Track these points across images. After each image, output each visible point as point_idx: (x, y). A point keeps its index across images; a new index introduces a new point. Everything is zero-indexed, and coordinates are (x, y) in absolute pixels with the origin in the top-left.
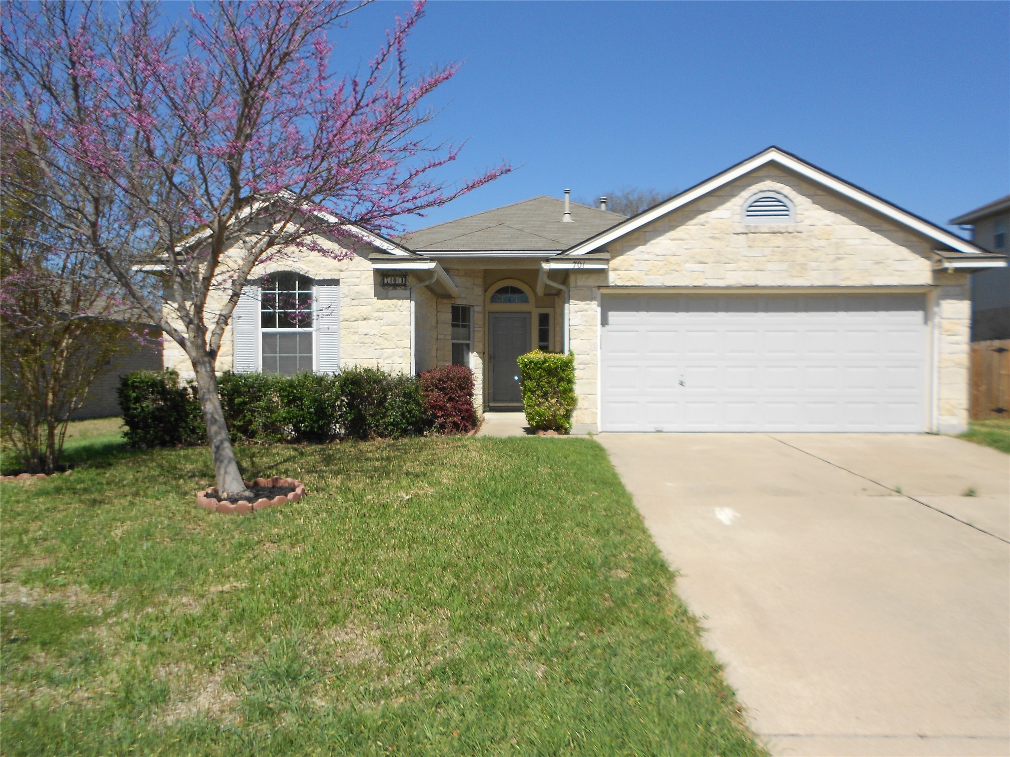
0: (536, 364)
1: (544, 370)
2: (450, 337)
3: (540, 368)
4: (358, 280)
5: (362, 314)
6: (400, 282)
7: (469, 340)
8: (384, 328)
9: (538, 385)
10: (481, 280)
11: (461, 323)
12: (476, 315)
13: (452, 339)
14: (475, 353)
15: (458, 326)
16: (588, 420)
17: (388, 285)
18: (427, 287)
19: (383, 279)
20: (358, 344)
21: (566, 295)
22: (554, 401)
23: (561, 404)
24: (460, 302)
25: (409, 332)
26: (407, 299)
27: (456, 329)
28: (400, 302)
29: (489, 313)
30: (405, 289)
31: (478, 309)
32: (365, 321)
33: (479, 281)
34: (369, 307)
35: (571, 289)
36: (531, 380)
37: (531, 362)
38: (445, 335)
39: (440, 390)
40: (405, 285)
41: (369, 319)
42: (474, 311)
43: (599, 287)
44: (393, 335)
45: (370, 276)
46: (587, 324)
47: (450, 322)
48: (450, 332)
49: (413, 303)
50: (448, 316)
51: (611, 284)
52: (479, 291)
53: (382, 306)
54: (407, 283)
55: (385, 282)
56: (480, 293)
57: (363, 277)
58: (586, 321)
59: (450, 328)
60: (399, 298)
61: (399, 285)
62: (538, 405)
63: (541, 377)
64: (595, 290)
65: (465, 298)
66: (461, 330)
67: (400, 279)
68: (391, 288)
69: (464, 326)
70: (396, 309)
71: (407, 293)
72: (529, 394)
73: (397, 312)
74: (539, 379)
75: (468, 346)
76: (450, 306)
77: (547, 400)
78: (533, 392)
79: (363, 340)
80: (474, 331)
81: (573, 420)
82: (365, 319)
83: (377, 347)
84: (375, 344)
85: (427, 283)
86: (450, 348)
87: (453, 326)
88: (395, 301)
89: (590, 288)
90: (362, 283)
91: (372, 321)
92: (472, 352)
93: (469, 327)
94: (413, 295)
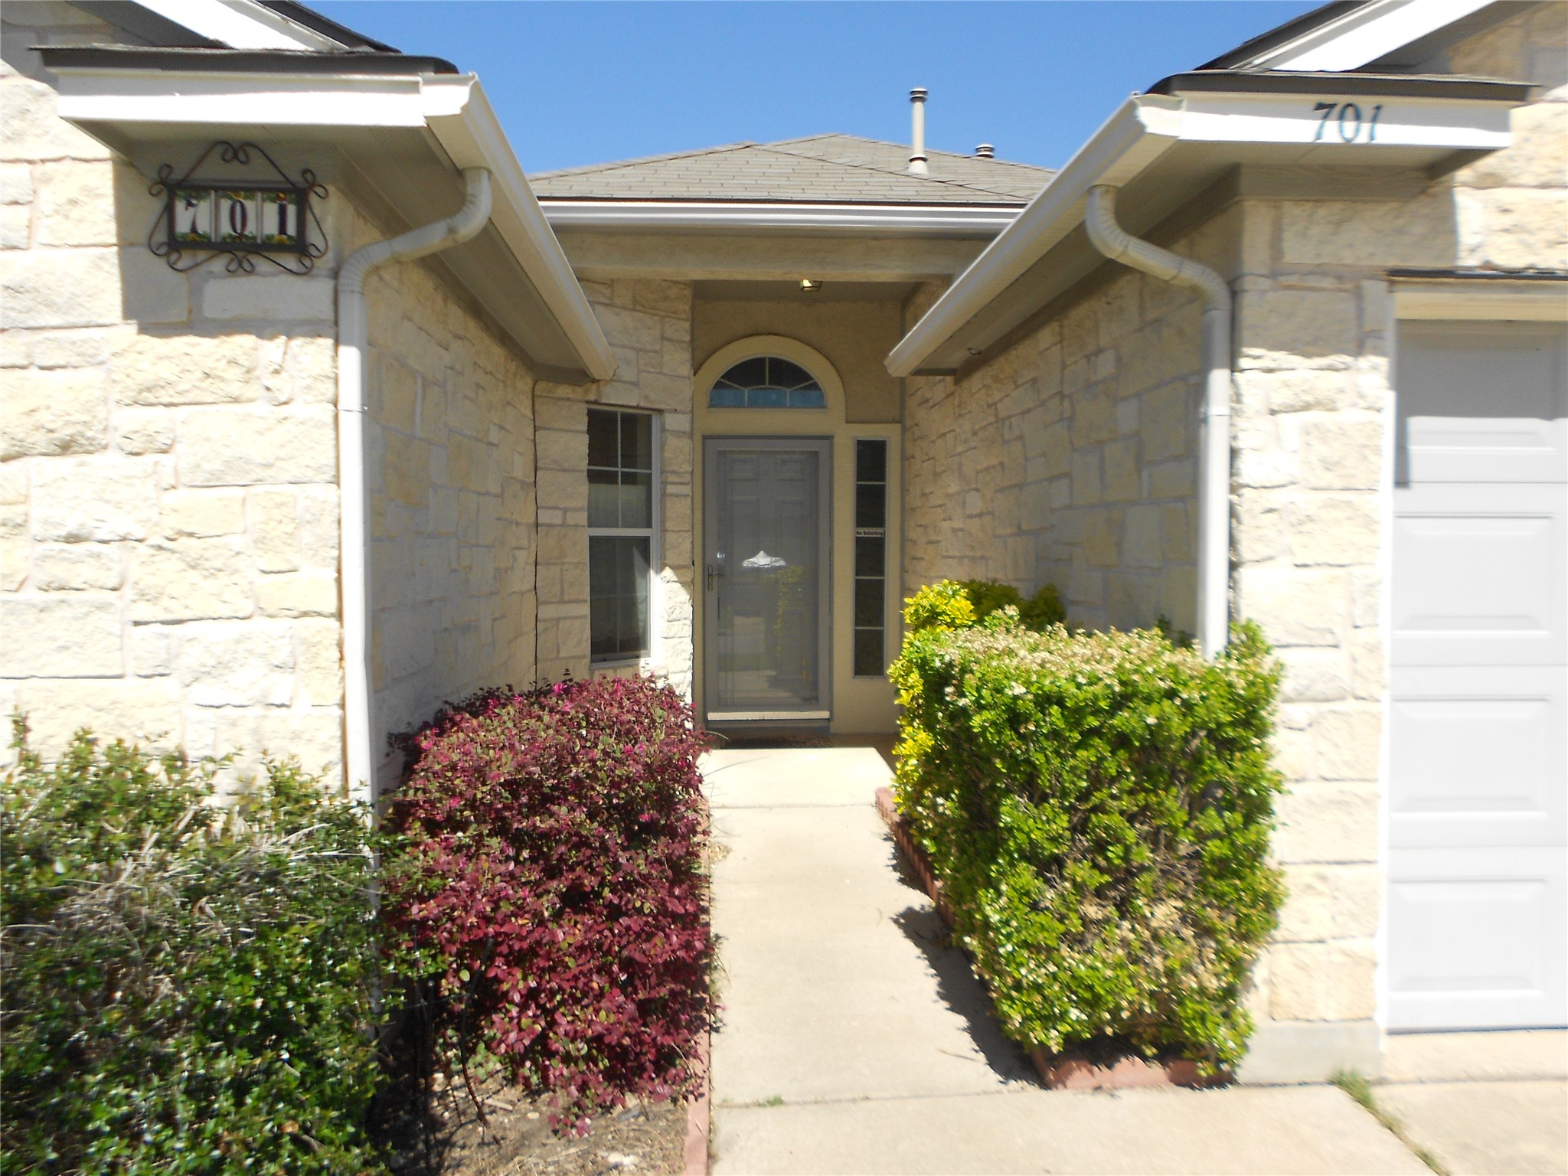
0: (1075, 715)
1: (1121, 741)
2: (582, 518)
3: (1095, 732)
4: (21, 214)
5: (44, 417)
6: (271, 227)
7: (649, 525)
8: (182, 497)
9: (1080, 827)
10: (687, 325)
11: (619, 469)
12: (672, 442)
13: (591, 524)
14: (668, 572)
15: (610, 478)
16: (1329, 1004)
17: (196, 242)
18: (435, 265)
19: (169, 210)
20: (30, 594)
21: (1219, 318)
22: (1164, 914)
23: (1205, 931)
24: (619, 397)
25: (328, 521)
26: (311, 328)
27: (604, 489)
28: (272, 349)
29: (705, 438)
30: (307, 273)
31: (676, 422)
32: (67, 463)
33: (681, 329)
34: (91, 376)
35: (1247, 283)
36: (1039, 798)
37: (1045, 701)
38: (565, 510)
39: (517, 840)
40: (300, 247)
41: (93, 447)
42: (663, 430)
43: (1398, 275)
44: (237, 542)
45: (93, 193)
46: (1328, 479)
47: (584, 464)
48: (583, 502)
49: (351, 357)
50: (575, 446)
51: (1468, 261)
52: (679, 361)
53: (166, 371)
54: (313, 236)
55: (183, 227)
56: (686, 370)
57: (49, 196)
58: (1328, 466)
59: (584, 488)
60: (264, 327)
61: (265, 247)
62: (1075, 941)
63: (1097, 780)
64: (1375, 289)
65: (635, 384)
66: (623, 494)
67: (271, 210)
68: (219, 264)
69: (630, 479)
70: (253, 390)
71: (315, 292)
72: (1026, 875)
73: (262, 408)
74: (1084, 796)
75: (644, 544)
76: (583, 408)
77: (1124, 908)
78: (1048, 866)
79: (59, 571)
80: (664, 495)
81: (1252, 1004)
82: (65, 448)
83: (143, 611)
84: (128, 592)
85: (433, 238)
86: (582, 554)
87: (593, 477)
88: (242, 343)
89: (1349, 280)
90: (42, 235)
91: (113, 456)
92: (660, 569)
93: (648, 480)
94: (353, 309)
